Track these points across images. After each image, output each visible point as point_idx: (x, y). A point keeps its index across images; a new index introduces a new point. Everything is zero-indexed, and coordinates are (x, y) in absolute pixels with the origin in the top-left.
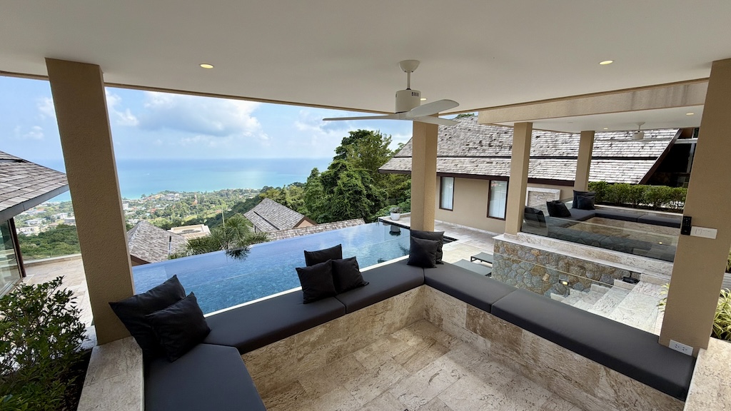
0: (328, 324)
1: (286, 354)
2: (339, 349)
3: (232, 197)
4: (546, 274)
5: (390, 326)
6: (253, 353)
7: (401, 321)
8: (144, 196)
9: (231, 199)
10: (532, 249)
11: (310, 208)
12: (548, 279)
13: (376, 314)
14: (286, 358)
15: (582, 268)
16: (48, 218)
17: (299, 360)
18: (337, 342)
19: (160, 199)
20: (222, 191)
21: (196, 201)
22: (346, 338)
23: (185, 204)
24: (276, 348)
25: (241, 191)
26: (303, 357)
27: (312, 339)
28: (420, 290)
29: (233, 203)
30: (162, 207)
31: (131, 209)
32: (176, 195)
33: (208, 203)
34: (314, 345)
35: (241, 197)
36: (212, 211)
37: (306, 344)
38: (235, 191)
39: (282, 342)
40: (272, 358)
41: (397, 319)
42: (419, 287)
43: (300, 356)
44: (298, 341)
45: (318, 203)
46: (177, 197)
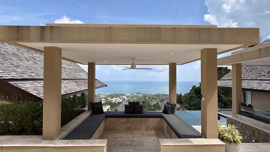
0: (127, 119)
1: (116, 122)
2: (130, 127)
3: (161, 97)
4: (246, 136)
5: (148, 127)
6: (109, 118)
7: (152, 127)
8: (131, 94)
9: (160, 98)
10: (240, 122)
11: (189, 104)
12: (247, 138)
13: (142, 121)
14: (116, 123)
15: (259, 133)
16: (106, 99)
17: (119, 125)
18: (130, 125)
19: (136, 96)
20: (157, 94)
21: (147, 98)
22: (132, 125)
23: (143, 98)
24: (114, 119)
25: (165, 95)
26: (120, 125)
27: (123, 121)
28: (161, 119)
29: (161, 99)
30: (136, 99)
31: (127, 98)
32: (141, 94)
33: (151, 99)
34: (123, 123)
35: (164, 97)
36: (152, 102)
37: (121, 122)
38: (162, 95)
39: (115, 119)
40: (113, 122)
41: (151, 126)
42: (160, 118)
43: (119, 124)
44: (119, 120)
45: (193, 102)
46: (141, 95)
